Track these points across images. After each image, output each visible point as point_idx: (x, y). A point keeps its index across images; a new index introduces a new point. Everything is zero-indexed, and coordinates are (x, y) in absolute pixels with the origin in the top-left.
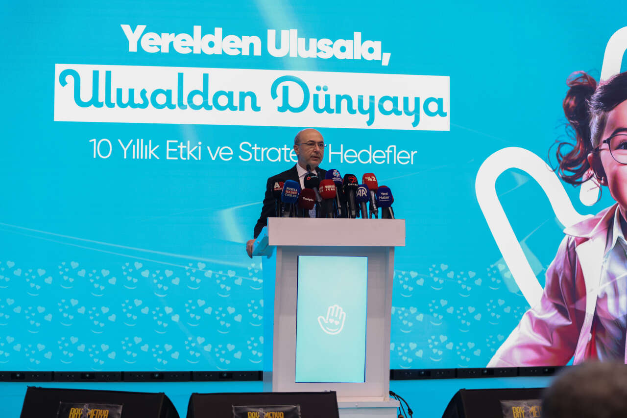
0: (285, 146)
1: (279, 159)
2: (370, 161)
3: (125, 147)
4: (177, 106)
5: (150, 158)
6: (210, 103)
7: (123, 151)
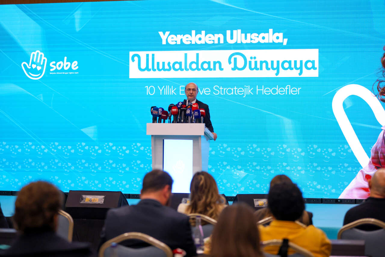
0: (235, 87)
1: (232, 93)
2: (277, 93)
3: (161, 90)
4: (184, 69)
5: (172, 94)
6: (200, 67)
7: (160, 91)
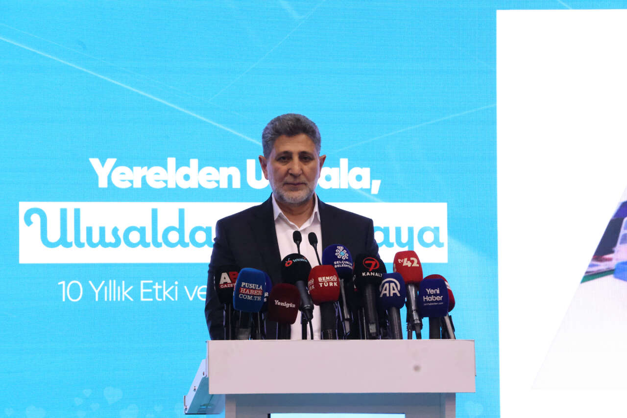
3: (97, 289)
4: (151, 244)
5: (123, 299)
6: (187, 239)
7: (95, 293)
